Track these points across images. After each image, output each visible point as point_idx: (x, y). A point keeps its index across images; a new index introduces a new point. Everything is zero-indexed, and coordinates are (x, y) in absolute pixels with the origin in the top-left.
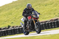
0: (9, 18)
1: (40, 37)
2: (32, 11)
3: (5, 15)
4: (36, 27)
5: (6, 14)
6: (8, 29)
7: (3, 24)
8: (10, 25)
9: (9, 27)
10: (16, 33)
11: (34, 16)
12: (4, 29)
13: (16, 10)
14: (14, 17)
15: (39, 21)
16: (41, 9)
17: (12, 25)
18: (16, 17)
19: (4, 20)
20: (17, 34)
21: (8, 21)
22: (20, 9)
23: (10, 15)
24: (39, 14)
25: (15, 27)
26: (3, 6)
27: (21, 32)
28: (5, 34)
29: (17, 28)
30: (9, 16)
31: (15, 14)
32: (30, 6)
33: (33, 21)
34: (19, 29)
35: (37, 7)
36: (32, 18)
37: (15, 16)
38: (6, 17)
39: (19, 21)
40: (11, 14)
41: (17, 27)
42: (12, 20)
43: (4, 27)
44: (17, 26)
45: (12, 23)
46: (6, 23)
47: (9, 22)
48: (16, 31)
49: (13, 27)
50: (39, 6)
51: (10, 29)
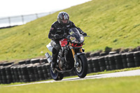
0: (108, 29)
2: (70, 27)
3: (98, 23)
4: (76, 64)
5: (100, 20)
6: (106, 57)
7: (95, 43)
8: (110, 46)
9: (108, 50)
10: (124, 65)
11: (73, 40)
12: (95, 55)
14: (121, 27)
15: (83, 51)
17: (114, 47)
19: (97, 33)
20: (127, 67)
21: (105, 37)
22: (134, 9)
23: (111, 23)
24: (85, 35)
25: (123, 52)
27: (136, 64)
28: (99, 67)
29: (127, 54)
30: (107, 25)
31: (123, 20)
32: (65, 17)
33: (70, 50)
34: (131, 56)
36: (68, 44)
38: (100, 26)
39: (133, 38)
40: (114, 21)
41: (127, 51)
42: (115, 33)
43: (96, 52)
44: (126, 48)
45: (116, 41)
46: (101, 40)
47: (109, 38)
48: (123, 60)
49: (118, 51)
51: (110, 56)
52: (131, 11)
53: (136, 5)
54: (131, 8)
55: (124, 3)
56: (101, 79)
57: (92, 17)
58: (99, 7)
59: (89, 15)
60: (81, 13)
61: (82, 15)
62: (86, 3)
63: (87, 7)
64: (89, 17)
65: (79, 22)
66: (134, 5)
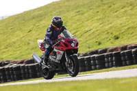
1: (132, 80)
13: (76, 15)
16: (133, 15)
18: (77, 32)
22: (86, 15)
26: (46, 7)
31: (74, 26)
35: (126, 11)
37: (74, 29)
50: (129, 8)
52: (83, 17)
53: (87, 11)
54: (82, 14)
55: (76, 9)
56: (53, 83)
57: (44, 22)
58: (51, 12)
59: (41, 20)
60: (34, 18)
61: (34, 20)
62: (38, 8)
63: (40, 12)
64: (41, 23)
65: (32, 27)
66: (85, 10)
